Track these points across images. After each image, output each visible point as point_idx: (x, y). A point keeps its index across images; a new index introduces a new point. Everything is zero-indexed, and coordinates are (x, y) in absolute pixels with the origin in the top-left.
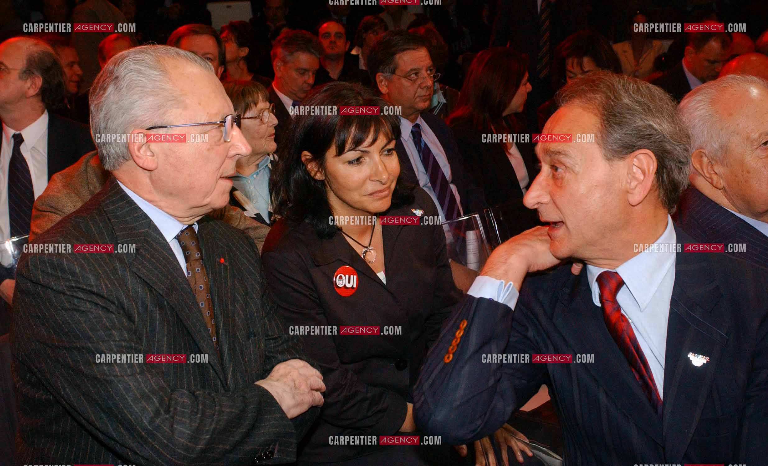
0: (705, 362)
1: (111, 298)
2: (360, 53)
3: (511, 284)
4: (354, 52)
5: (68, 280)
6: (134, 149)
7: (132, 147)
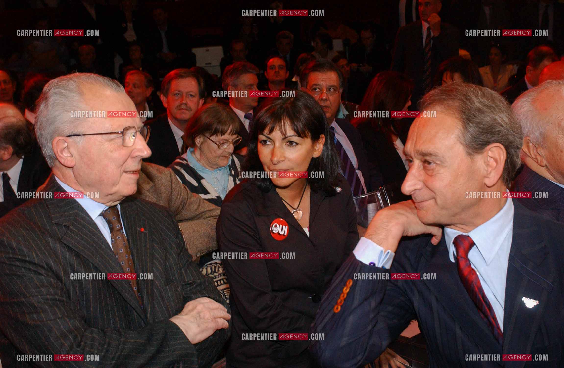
0: (535, 304)
1: (41, 264)
2: (298, 80)
3: (389, 252)
4: (294, 80)
5: (8, 253)
6: (57, 152)
7: (55, 150)
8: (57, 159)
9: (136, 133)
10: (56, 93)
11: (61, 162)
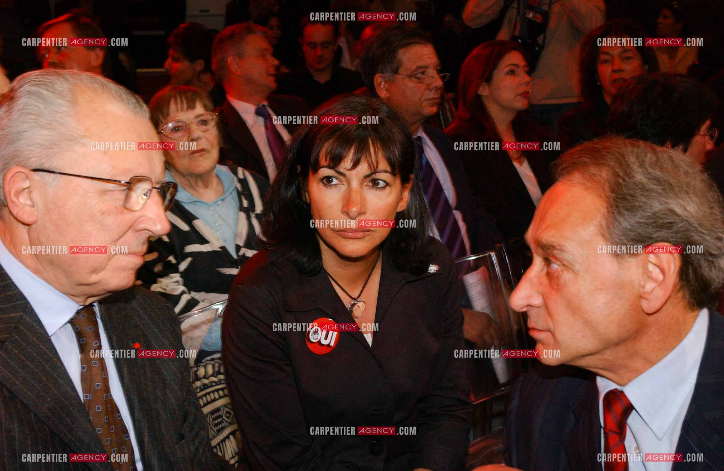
6: (10, 192)
7: (7, 188)
8: (7, 206)
9: (150, 190)
10: (30, 93)
11: (12, 212)
